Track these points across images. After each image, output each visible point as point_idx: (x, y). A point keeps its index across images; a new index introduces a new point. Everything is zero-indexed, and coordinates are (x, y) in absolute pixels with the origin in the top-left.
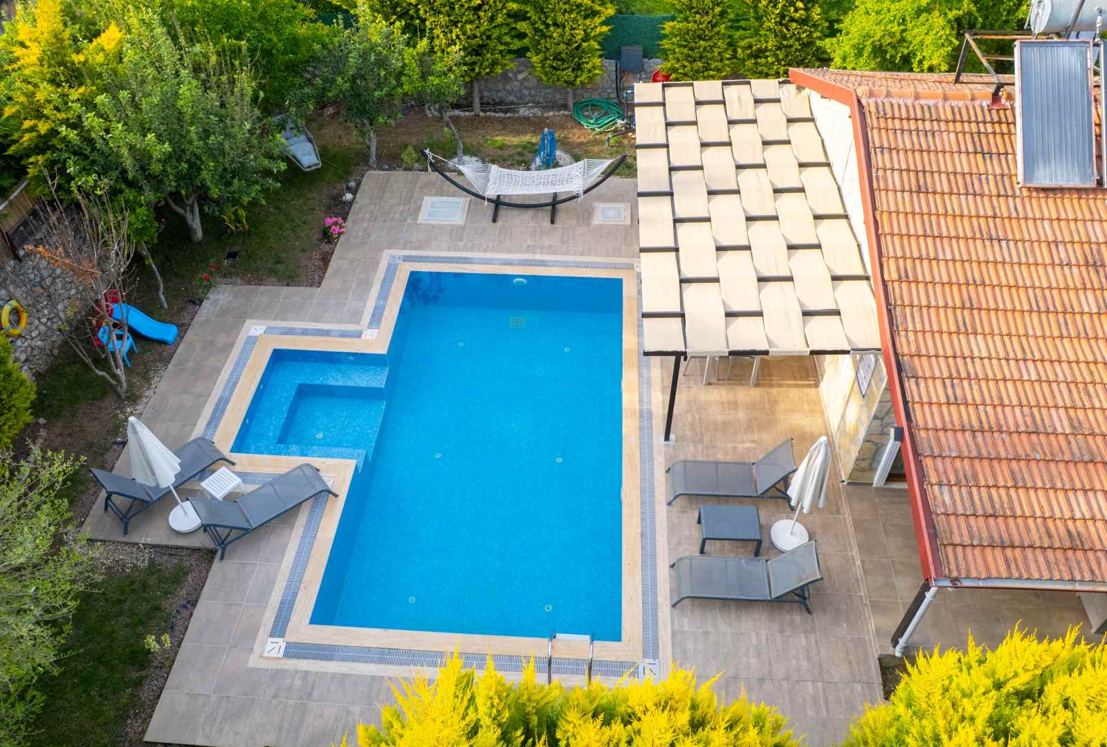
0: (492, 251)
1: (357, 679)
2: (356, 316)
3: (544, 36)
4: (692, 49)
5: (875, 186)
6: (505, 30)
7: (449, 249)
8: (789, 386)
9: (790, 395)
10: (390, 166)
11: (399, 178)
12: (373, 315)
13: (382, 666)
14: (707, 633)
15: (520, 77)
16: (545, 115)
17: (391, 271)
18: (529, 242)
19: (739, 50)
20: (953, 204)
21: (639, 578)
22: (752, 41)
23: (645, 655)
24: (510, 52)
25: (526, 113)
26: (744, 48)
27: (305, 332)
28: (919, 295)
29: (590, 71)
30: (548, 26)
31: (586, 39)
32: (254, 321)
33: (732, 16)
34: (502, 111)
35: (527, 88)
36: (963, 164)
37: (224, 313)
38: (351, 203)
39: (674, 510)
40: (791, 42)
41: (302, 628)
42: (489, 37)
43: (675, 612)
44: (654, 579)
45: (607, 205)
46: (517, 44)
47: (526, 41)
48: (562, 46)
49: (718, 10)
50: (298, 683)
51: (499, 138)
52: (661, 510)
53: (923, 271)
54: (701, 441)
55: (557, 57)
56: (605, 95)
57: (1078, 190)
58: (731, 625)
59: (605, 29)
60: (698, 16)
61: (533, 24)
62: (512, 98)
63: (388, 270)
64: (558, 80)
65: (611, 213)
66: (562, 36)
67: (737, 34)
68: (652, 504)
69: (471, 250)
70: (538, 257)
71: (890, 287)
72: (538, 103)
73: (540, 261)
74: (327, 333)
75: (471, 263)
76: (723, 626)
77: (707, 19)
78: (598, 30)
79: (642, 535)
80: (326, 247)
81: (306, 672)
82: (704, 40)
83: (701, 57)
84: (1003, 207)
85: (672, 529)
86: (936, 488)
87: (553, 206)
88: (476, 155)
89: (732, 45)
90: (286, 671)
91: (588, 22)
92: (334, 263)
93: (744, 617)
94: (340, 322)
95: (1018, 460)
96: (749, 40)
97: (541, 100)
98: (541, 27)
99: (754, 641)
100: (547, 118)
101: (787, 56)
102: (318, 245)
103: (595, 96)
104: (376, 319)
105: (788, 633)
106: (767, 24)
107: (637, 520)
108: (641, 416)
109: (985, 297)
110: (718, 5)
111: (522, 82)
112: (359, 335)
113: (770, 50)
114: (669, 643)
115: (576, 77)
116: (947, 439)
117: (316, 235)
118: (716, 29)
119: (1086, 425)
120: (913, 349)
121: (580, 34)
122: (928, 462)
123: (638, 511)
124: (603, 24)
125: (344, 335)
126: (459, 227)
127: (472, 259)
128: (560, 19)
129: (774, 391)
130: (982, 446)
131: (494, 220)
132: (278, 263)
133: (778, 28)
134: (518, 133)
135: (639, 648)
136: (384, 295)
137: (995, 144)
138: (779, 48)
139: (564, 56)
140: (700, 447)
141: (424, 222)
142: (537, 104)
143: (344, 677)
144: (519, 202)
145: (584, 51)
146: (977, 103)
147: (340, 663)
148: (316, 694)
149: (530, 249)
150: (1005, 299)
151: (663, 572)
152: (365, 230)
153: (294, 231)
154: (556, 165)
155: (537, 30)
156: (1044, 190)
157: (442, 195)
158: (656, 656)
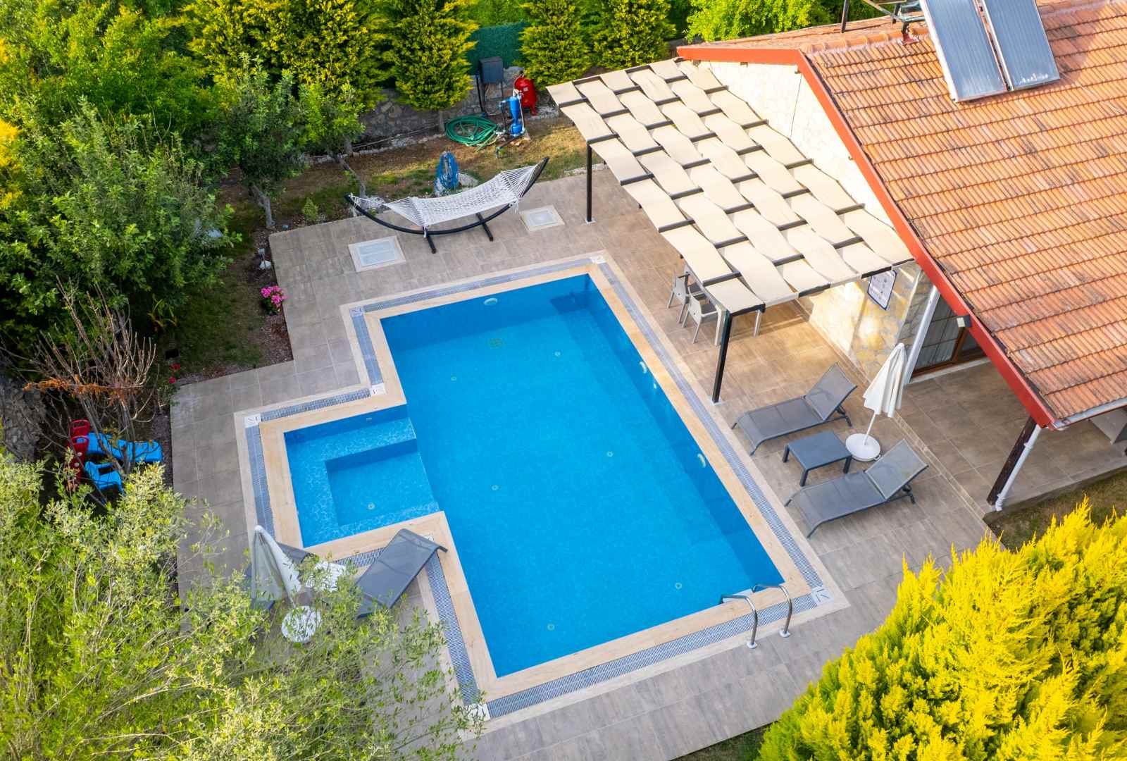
0: (450, 280)
1: (577, 708)
2: (352, 377)
3: (410, 62)
4: (553, 50)
5: (852, 126)
6: (371, 63)
7: (406, 289)
8: (785, 326)
9: (789, 334)
10: (290, 225)
11: (308, 235)
12: (369, 371)
13: (592, 687)
14: (846, 549)
15: (384, 109)
16: (420, 142)
17: (360, 325)
18: (481, 263)
19: (596, 43)
20: (915, 126)
21: (767, 525)
22: (606, 32)
23: (812, 586)
24: (377, 84)
25: (401, 144)
26: (600, 41)
27: (307, 408)
28: (925, 207)
29: (461, 89)
30: (413, 51)
31: (453, 58)
32: (242, 412)
33: (584, 12)
34: (373, 146)
35: (393, 119)
36: (906, 93)
37: (202, 414)
38: (272, 270)
39: (758, 456)
40: (641, 28)
41: (492, 685)
42: (358, 73)
43: (812, 541)
44: (779, 522)
45: (534, 211)
46: (384, 76)
47: (393, 70)
48: (432, 69)
49: (572, 8)
50: (522, 735)
51: (386, 173)
52: (748, 461)
53: (918, 185)
54: (744, 393)
55: (429, 80)
56: (470, 111)
57: (994, 97)
58: (860, 535)
59: (471, 44)
60: (555, 17)
61: (399, 51)
62: (379, 132)
63: (356, 326)
64: (432, 103)
65: (540, 218)
66: (430, 58)
67: (591, 28)
68: (737, 458)
69: (428, 283)
70: (498, 274)
71: (902, 206)
72: (406, 132)
73: (501, 277)
74: (332, 402)
75: (435, 296)
76: (856, 538)
77: (565, 18)
78: (465, 47)
79: (746, 488)
80: (274, 320)
81: (524, 722)
82: (562, 39)
83: (562, 56)
84: (951, 121)
85: (766, 473)
86: (1017, 353)
87: (482, 224)
88: (374, 195)
89: (587, 40)
90: (504, 729)
91: (453, 40)
92: (294, 333)
93: (866, 524)
94: (339, 386)
95: (1057, 315)
96: (602, 33)
97: (408, 129)
98: (408, 53)
99: (886, 541)
100: (423, 144)
101: (639, 42)
102: (264, 320)
103: (461, 115)
104: (375, 374)
105: (907, 525)
106: (617, 15)
107: (734, 477)
108: (681, 388)
109: (972, 196)
110: (571, 3)
111: (386, 114)
112: (366, 394)
113: (625, 38)
114: (823, 568)
115: (449, 97)
116: (1003, 313)
117: (256, 311)
118: (573, 27)
119: (1086, 276)
120: (944, 251)
121: (447, 53)
122: (1000, 336)
123: (728, 468)
124: (467, 40)
125: (350, 398)
126: (402, 266)
127: (434, 292)
128: (427, 41)
129: (775, 333)
130: (1029, 312)
131: (434, 251)
132: (231, 347)
133: (629, 16)
134: (404, 164)
135: (803, 581)
136: (367, 348)
137: (921, 72)
138: (632, 35)
139: (435, 78)
140: (745, 398)
141: (363, 269)
142: (405, 134)
143: (564, 712)
144: (446, 228)
145: (453, 71)
146: (894, 41)
147: (551, 701)
148: (546, 738)
149: (484, 269)
150: (985, 194)
151: (782, 513)
152: (305, 291)
153: (228, 312)
154: (460, 187)
155: (402, 57)
156: (971, 101)
157: (364, 240)
158: (820, 584)
